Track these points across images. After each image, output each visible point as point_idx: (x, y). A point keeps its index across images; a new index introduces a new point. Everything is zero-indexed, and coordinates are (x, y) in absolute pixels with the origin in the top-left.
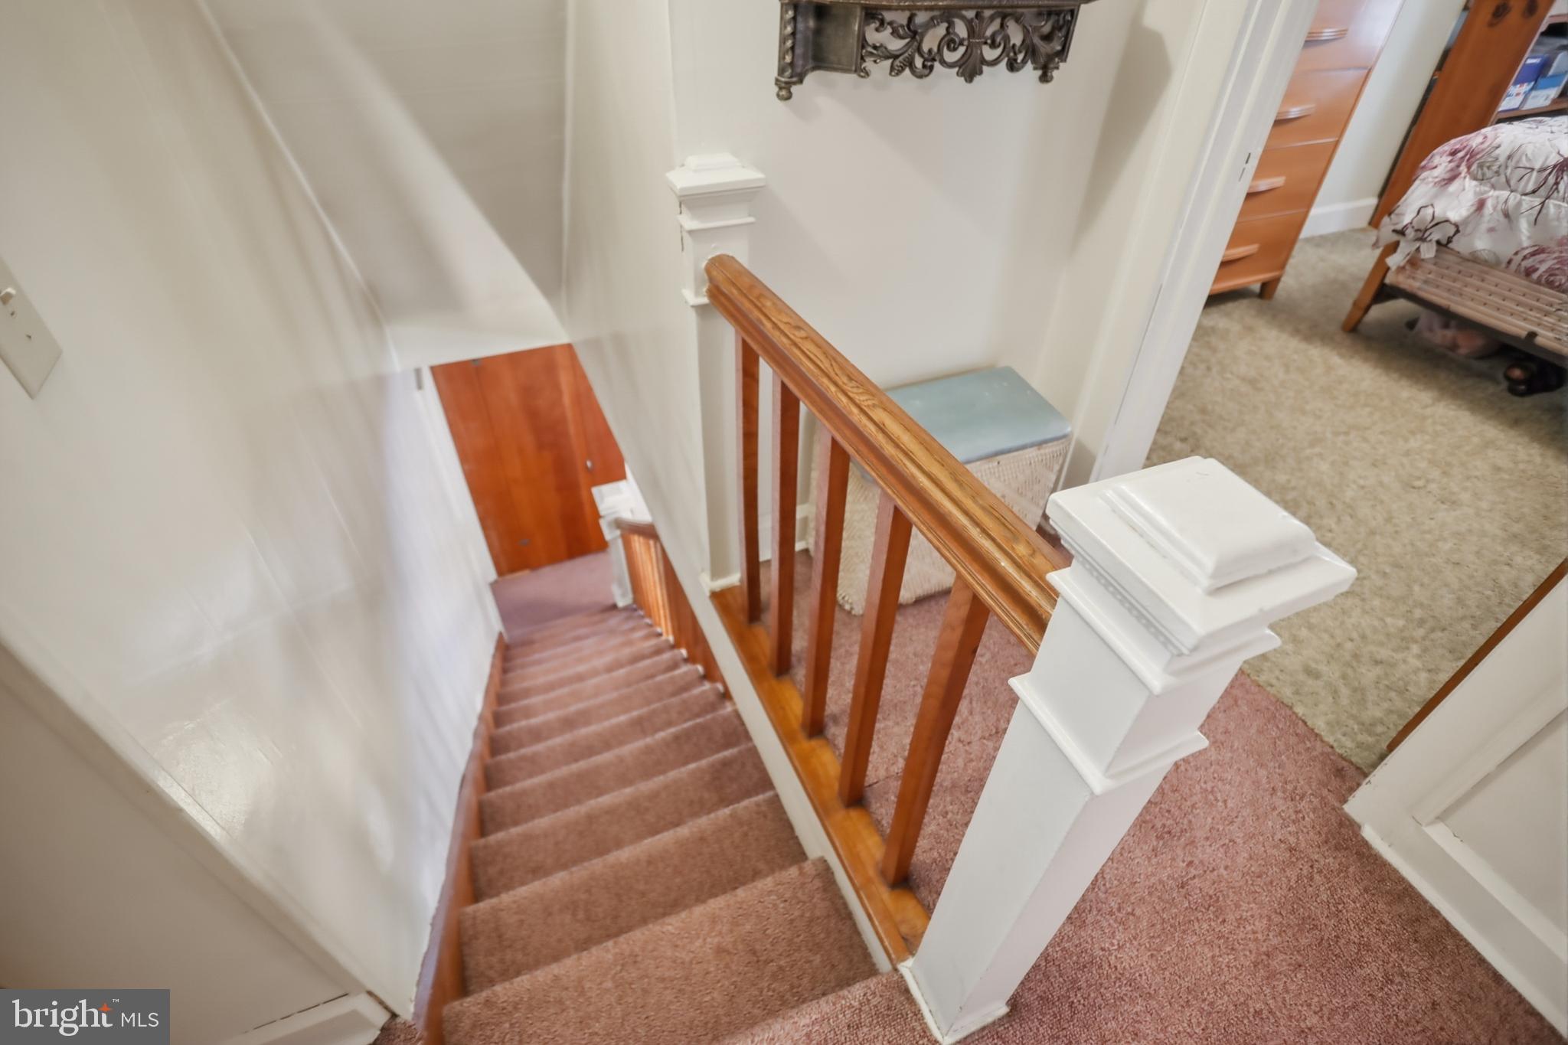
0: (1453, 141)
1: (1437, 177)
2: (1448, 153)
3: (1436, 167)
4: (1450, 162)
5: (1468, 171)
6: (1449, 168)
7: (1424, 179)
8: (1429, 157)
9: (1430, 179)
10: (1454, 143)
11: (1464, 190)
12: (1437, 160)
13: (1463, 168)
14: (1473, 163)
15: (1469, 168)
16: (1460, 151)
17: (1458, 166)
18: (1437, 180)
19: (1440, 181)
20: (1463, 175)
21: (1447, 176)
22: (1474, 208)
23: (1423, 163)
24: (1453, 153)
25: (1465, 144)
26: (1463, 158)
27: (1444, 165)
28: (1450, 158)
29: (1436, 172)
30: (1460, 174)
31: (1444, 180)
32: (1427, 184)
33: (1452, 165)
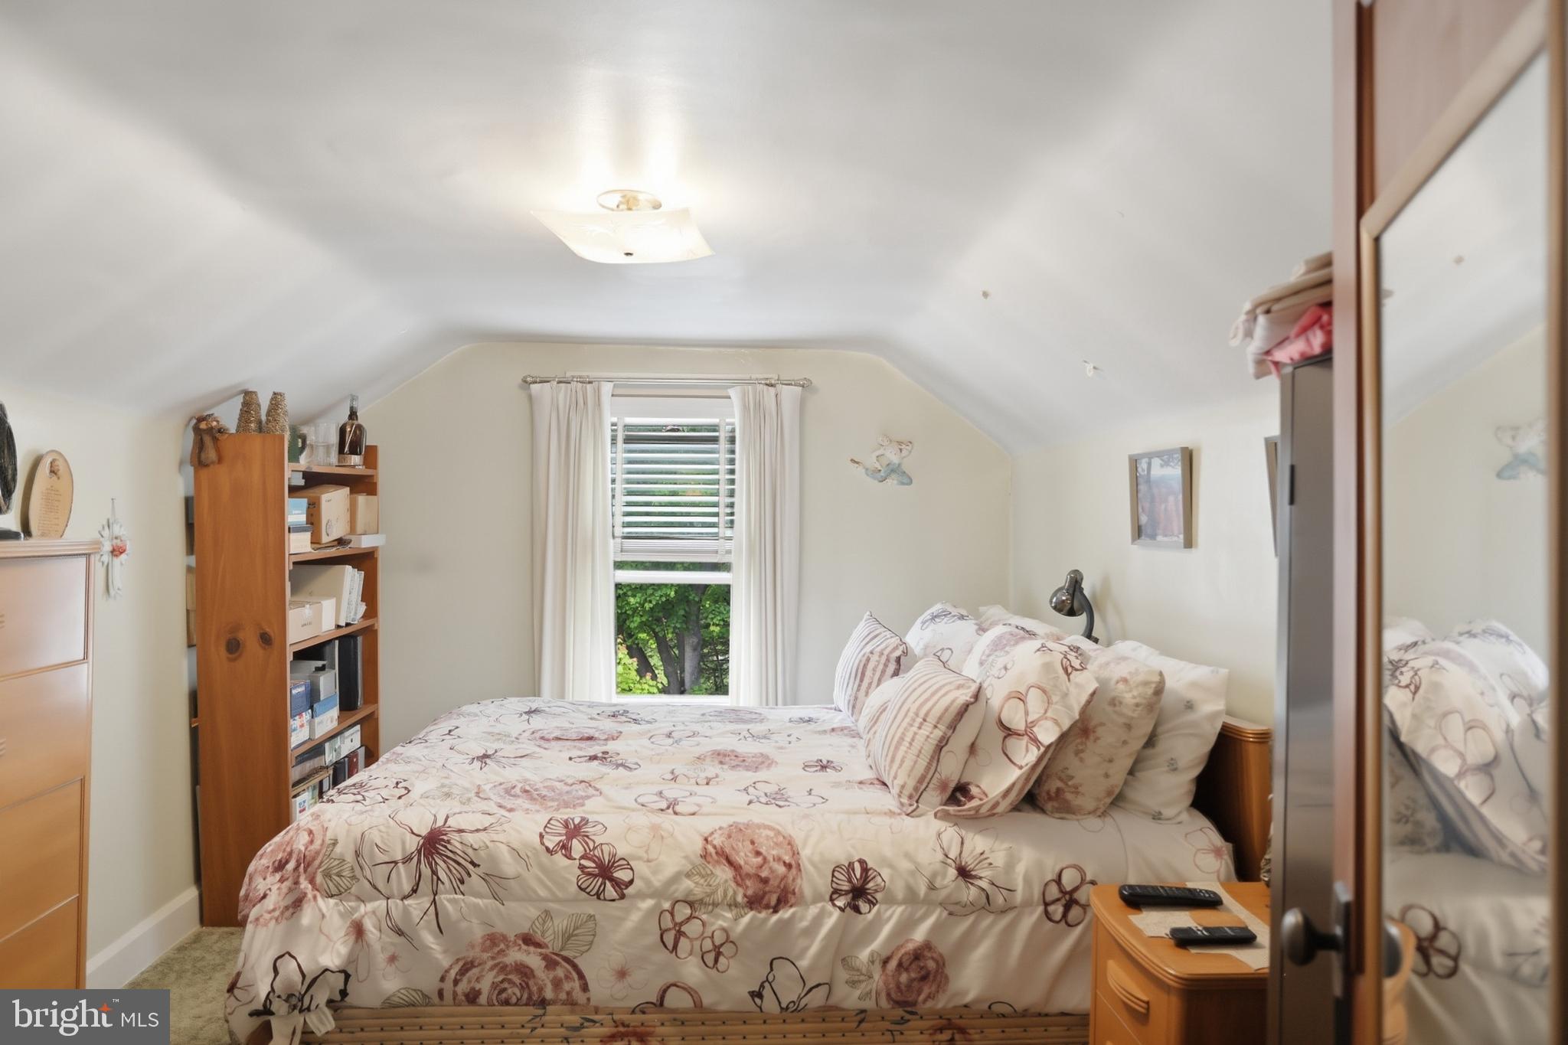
0: (269, 847)
1: (274, 910)
2: (270, 870)
3: (265, 896)
4: (282, 880)
5: (315, 888)
6: (285, 890)
7: (257, 919)
8: (246, 880)
9: (267, 916)
10: (272, 849)
11: (323, 916)
12: (261, 885)
13: (304, 884)
14: (315, 873)
15: (312, 881)
16: (287, 862)
17: (296, 883)
18: (277, 913)
19: (282, 913)
20: (310, 896)
21: (289, 901)
22: (352, 938)
23: (242, 893)
24: (280, 866)
25: (288, 849)
26: (296, 869)
27: (275, 888)
28: (278, 876)
29: (270, 903)
30: (305, 894)
31: (287, 908)
32: (266, 925)
33: (287, 884)
